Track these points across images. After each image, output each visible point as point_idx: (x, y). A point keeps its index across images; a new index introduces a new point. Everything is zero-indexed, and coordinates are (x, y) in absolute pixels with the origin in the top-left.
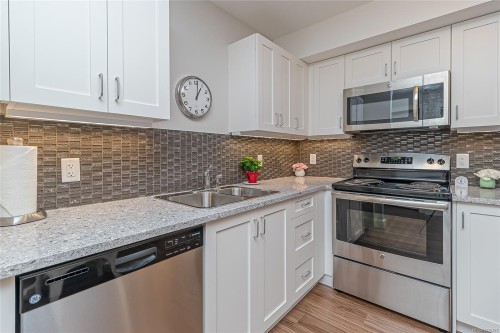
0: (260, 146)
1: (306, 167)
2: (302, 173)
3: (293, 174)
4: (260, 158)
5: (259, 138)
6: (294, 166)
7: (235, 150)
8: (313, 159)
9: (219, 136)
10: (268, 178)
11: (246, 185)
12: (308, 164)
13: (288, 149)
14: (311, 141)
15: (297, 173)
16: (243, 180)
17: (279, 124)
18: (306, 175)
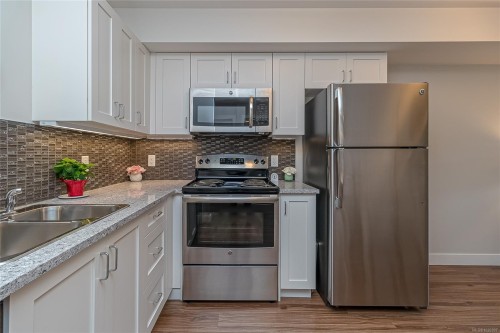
0: (85, 144)
1: (143, 170)
2: (140, 177)
3: (128, 179)
4: (85, 160)
5: (84, 133)
6: (129, 169)
7: (45, 149)
8: (152, 160)
9: (13, 124)
10: (97, 187)
11: (66, 200)
12: (146, 166)
13: (121, 149)
14: (149, 140)
15: (133, 178)
16: (59, 193)
17: (120, 116)
18: (143, 179)
